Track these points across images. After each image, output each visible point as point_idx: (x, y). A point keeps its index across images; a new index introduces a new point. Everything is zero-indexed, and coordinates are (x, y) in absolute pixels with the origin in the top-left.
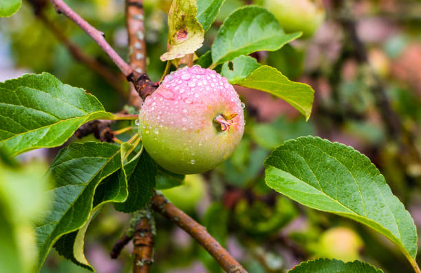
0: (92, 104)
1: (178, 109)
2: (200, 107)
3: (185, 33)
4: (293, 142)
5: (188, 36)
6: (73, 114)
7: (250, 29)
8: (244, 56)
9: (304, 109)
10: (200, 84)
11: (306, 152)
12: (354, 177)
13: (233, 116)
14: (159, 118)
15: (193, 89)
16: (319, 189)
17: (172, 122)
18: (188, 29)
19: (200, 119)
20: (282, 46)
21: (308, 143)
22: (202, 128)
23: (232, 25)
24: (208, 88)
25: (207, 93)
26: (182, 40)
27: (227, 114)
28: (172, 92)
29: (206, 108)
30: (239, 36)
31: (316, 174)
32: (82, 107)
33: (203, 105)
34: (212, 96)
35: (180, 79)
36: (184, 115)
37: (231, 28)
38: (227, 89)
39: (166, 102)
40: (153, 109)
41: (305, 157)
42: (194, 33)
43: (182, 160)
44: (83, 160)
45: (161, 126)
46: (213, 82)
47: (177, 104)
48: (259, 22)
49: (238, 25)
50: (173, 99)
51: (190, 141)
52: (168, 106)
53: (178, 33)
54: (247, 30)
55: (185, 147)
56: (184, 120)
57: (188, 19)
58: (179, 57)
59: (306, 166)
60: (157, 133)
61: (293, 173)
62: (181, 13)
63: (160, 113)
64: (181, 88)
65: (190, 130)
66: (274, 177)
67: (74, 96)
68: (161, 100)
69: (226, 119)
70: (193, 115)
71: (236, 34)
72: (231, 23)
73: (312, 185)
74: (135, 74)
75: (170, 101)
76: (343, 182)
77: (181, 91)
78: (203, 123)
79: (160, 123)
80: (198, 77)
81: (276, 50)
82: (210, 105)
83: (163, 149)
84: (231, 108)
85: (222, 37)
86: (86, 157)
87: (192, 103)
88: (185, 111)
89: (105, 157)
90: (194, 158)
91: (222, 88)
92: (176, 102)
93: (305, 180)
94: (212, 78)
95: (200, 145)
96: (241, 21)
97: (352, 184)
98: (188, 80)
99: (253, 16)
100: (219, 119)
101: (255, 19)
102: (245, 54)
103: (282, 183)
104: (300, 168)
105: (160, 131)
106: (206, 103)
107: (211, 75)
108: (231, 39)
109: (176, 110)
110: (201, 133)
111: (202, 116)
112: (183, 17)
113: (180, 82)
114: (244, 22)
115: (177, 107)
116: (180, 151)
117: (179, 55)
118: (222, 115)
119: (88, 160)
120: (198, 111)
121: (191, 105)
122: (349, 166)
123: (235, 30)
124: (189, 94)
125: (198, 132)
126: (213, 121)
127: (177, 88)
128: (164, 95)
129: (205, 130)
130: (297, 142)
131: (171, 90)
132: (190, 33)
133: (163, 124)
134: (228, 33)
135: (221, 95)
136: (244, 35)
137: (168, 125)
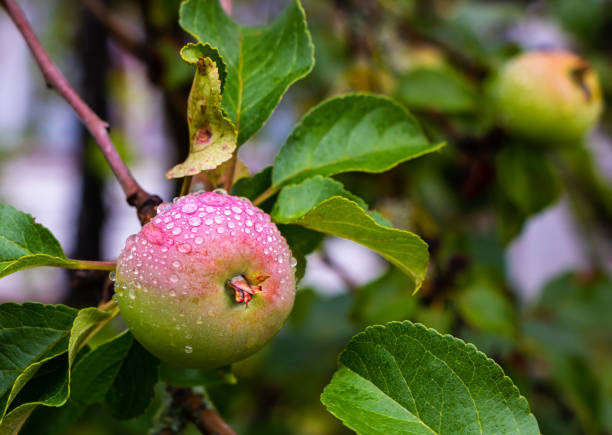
0: (44, 242)
1: (165, 260)
2: (201, 261)
3: (209, 134)
4: (380, 329)
5: (212, 140)
6: (10, 254)
7: (353, 134)
8: (320, 177)
9: (413, 273)
10: (209, 222)
11: (398, 348)
12: (474, 396)
13: (261, 279)
14: (136, 273)
15: (194, 230)
16: (413, 413)
17: (155, 282)
18: (213, 127)
19: (199, 280)
20: (395, 165)
21: (403, 333)
22: (203, 296)
23: (319, 124)
24: (221, 230)
25: (218, 237)
26: (202, 146)
27: (253, 275)
28: (162, 232)
29: (212, 263)
30: (329, 142)
31: (412, 387)
32: (26, 244)
33: (208, 258)
34: (227, 243)
35: (180, 212)
36: (173, 271)
37: (314, 129)
38: (260, 234)
39: (149, 248)
40: (131, 257)
41: (397, 356)
42: (222, 136)
43: (172, 344)
44: (21, 331)
45: (139, 287)
46: (233, 219)
47: (165, 253)
48: (373, 121)
49: (329, 126)
50: (160, 244)
51: (182, 315)
52: (152, 255)
53: (198, 133)
54: (348, 134)
55: (174, 324)
56: (174, 280)
57: (210, 112)
58: (191, 174)
59: (397, 372)
60: (133, 297)
61: (376, 382)
62: (201, 103)
63: (139, 265)
64: (176, 226)
65: (182, 298)
66: (343, 385)
67: (16, 225)
68: (144, 243)
69: (249, 283)
70: (188, 274)
71: (325, 139)
72: (317, 121)
73: (403, 404)
74: (140, 195)
75: (155, 246)
76: (454, 405)
77: (175, 233)
78: (204, 287)
79: (138, 281)
80: (210, 209)
81: (381, 171)
82: (220, 259)
83: (142, 324)
84: (262, 266)
85: (297, 144)
86: (25, 327)
87: (190, 252)
88: (176, 265)
89: (59, 328)
90: (190, 343)
91: (248, 231)
92: (164, 250)
93: (393, 396)
94: (233, 213)
95: (199, 323)
96: (338, 118)
97: (468, 409)
98: (190, 214)
99: (364, 111)
100: (237, 281)
101: (368, 118)
102: (324, 175)
103: (353, 397)
104: (388, 375)
105: (136, 294)
106: (214, 254)
107: (234, 209)
108: (314, 148)
109: (163, 263)
110: (200, 304)
111: (204, 276)
112: (203, 108)
113: (178, 216)
114: (344, 121)
115: (165, 257)
116: (167, 331)
117: (192, 170)
118: (243, 276)
119: (28, 331)
120: (197, 267)
121: (187, 257)
122: (465, 376)
123: (324, 134)
124: (186, 237)
125: (196, 301)
126: (226, 285)
127: (169, 227)
128: (149, 237)
129: (207, 299)
130: (385, 330)
131: (161, 230)
132: (215, 136)
133: (142, 285)
134: (308, 137)
135: (244, 242)
136: (340, 142)
137: (148, 285)
